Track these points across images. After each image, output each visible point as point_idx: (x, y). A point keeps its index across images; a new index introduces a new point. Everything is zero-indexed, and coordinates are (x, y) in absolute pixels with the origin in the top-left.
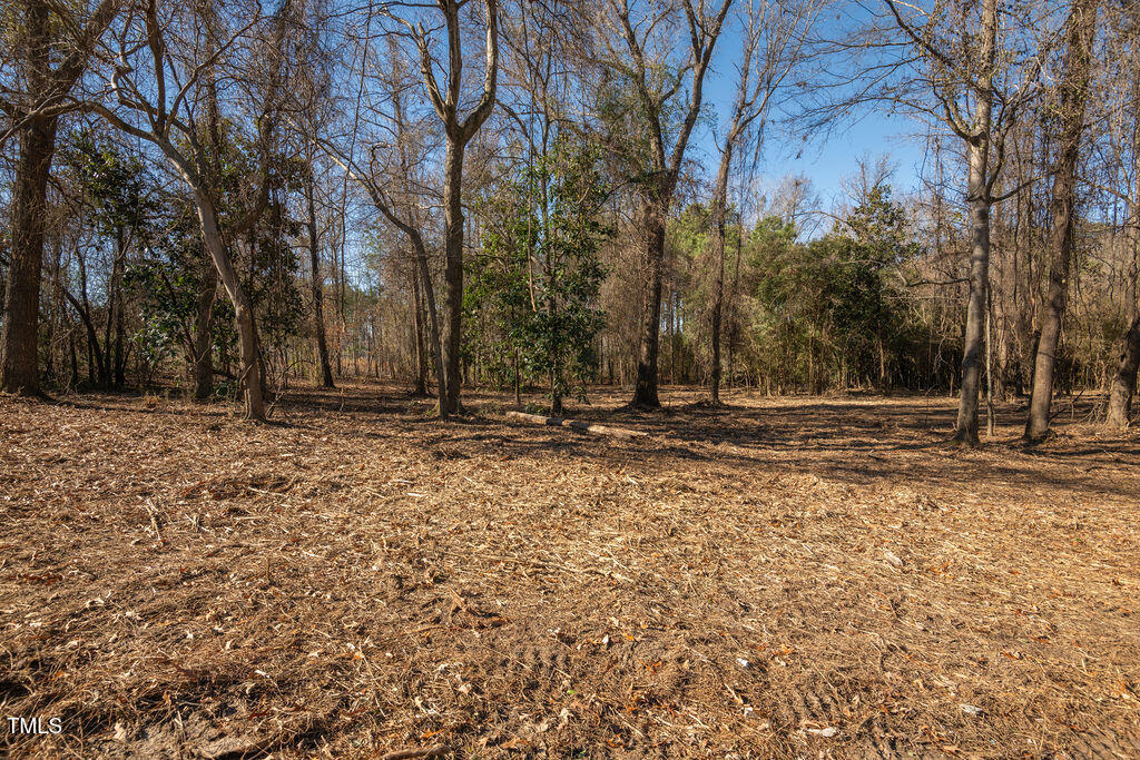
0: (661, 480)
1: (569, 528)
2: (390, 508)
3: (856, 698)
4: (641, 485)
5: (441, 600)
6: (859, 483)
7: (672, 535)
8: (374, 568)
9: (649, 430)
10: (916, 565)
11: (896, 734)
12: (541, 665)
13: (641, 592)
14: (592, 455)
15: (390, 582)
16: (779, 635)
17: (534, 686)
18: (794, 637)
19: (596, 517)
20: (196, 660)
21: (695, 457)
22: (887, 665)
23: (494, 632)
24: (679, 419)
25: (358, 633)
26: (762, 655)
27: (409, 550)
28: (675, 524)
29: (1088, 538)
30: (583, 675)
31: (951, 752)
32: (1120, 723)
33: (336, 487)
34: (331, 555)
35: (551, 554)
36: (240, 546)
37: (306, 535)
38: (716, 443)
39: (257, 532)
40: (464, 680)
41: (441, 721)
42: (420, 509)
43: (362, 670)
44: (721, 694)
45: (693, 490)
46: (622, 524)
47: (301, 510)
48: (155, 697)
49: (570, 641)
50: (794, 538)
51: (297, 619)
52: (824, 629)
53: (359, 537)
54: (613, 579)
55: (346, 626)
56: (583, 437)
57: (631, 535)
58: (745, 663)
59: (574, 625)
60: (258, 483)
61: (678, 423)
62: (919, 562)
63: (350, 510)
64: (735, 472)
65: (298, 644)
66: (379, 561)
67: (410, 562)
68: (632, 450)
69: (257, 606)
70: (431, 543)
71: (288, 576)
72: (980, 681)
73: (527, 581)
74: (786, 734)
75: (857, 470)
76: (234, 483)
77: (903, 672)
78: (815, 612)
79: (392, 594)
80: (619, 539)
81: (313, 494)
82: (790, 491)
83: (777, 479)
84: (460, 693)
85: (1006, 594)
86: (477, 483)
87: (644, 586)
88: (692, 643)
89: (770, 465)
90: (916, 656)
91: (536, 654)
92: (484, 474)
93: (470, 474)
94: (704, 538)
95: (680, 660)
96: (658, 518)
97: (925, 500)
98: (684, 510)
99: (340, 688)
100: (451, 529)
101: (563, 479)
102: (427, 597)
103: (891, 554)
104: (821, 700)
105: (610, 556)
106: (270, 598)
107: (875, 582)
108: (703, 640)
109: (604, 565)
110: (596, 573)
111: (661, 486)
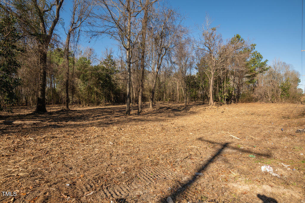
0: (44, 136)
3: (99, 181)
4: (35, 139)
6: (106, 127)
7: (47, 153)
9: (42, 120)
10: (116, 144)
11: (108, 185)
13: (31, 176)
14: (13, 132)
16: (80, 172)
18: (85, 171)
19: (13, 155)
21: (59, 127)
22: (107, 169)
24: (54, 115)
26: (74, 180)
29: (146, 130)
31: (119, 184)
32: (147, 164)
38: (67, 122)
44: (60, 198)
45: (56, 137)
46: (25, 155)
50: (87, 144)
52: (93, 166)
54: (18, 176)
56: (10, 126)
57: (29, 158)
58: (68, 185)
61: (54, 117)
62: (117, 143)
64: (72, 129)
68: (34, 128)
72: (126, 165)
74: (79, 200)
75: (105, 124)
77: (111, 170)
78: (91, 163)
80: (24, 160)
82: (88, 132)
83: (85, 129)
85: (132, 145)
87: (33, 174)
88: (51, 186)
89: (83, 125)
90: (114, 165)
94: (59, 152)
95: (45, 194)
96: (41, 149)
97: (119, 128)
98: (52, 144)
103: (111, 142)
104: (90, 186)
105: (18, 168)
107: (107, 150)
108: (55, 183)
109: (13, 172)
110: (10, 176)
111: (44, 138)
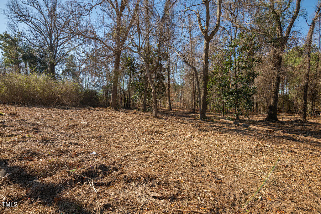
0: (281, 147)
1: (244, 158)
2: (188, 143)
4: (272, 147)
5: (204, 171)
7: (286, 167)
8: (185, 158)
9: (273, 129)
12: (236, 199)
13: (273, 185)
14: (251, 135)
15: (189, 163)
17: (234, 205)
19: (254, 156)
20: (147, 172)
21: (295, 140)
23: (220, 184)
24: (287, 126)
25: (182, 175)
27: (194, 155)
28: (287, 163)
30: (252, 207)
33: (174, 135)
34: (174, 153)
35: (238, 165)
36: (154, 147)
37: (168, 147)
38: (305, 136)
39: (157, 144)
40: (212, 196)
41: (206, 206)
42: (196, 144)
43: (184, 185)
45: (295, 152)
46: (264, 160)
47: (166, 140)
48: (140, 178)
49: (246, 194)
51: (167, 167)
53: (180, 149)
54: (262, 178)
55: (179, 172)
56: (247, 129)
57: (268, 164)
59: (248, 190)
60: (157, 132)
61: (286, 127)
63: (178, 142)
65: (168, 174)
66: (186, 157)
67: (194, 159)
68: (267, 135)
69: (158, 162)
70: (200, 155)
71: (165, 156)
73: (230, 171)
76: (152, 132)
79: (190, 166)
80: (264, 165)
81: (169, 136)
84: (211, 200)
86: (212, 139)
87: (275, 183)
88: (298, 208)
91: (235, 195)
92: (214, 137)
93: (210, 136)
94: (301, 171)
96: (280, 160)
98: (291, 159)
99: (178, 188)
100: (205, 152)
101: (241, 142)
102: (199, 169)
105: (260, 170)
106: (161, 161)
108: (303, 209)
109: (258, 172)
110: (255, 174)
111: (281, 149)
